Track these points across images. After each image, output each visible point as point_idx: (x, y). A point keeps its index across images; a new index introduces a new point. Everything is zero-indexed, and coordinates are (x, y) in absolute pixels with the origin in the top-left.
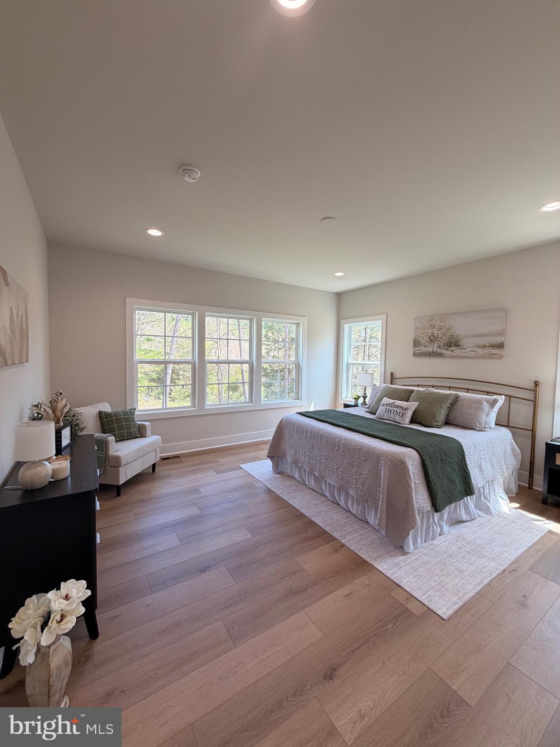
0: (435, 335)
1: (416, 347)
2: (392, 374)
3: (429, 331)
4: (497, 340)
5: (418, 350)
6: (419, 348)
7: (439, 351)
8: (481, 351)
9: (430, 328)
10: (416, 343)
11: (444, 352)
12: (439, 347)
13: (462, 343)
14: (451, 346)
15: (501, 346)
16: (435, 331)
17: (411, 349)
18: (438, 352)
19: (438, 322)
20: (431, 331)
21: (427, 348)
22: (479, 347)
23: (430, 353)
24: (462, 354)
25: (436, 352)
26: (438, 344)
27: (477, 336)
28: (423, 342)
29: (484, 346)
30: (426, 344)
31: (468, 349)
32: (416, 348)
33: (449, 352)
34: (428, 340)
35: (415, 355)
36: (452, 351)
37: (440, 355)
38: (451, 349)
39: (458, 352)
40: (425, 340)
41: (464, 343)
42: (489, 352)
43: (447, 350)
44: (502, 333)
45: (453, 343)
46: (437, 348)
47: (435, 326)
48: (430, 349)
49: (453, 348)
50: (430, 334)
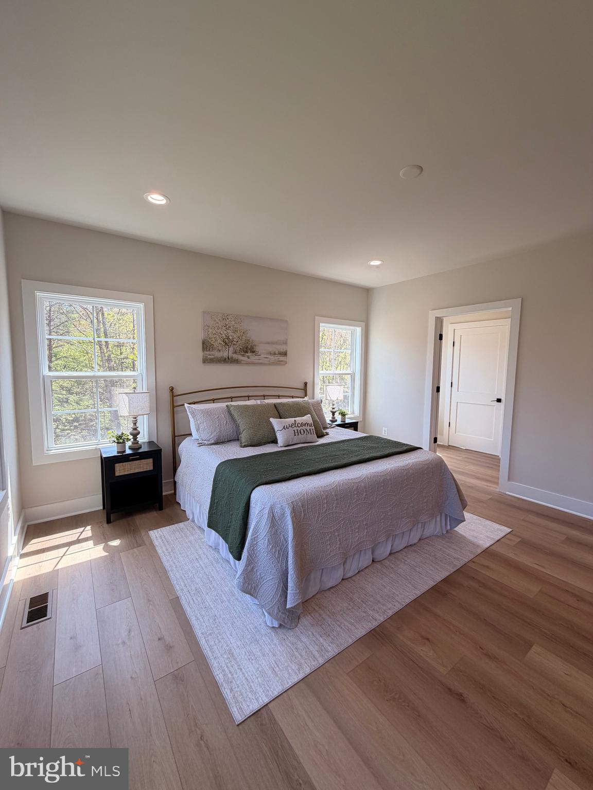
0: (231, 338)
1: (207, 351)
2: (172, 389)
3: (224, 333)
4: (282, 348)
5: (210, 355)
6: (211, 353)
7: (235, 356)
8: (272, 358)
9: (224, 328)
10: (206, 345)
11: (241, 358)
12: (235, 352)
13: (257, 349)
14: (247, 352)
15: (285, 354)
16: (230, 333)
17: (200, 354)
18: (234, 358)
19: (233, 322)
20: (225, 332)
21: (221, 353)
22: (271, 354)
23: (225, 359)
24: (257, 361)
25: (232, 358)
26: (234, 348)
27: (268, 343)
28: (216, 345)
29: (275, 354)
30: (220, 348)
31: (263, 356)
32: (206, 353)
33: (245, 359)
34: (223, 343)
35: (205, 361)
36: (248, 357)
37: (236, 361)
38: (247, 354)
39: (253, 358)
40: (218, 342)
41: (260, 349)
42: (279, 358)
43: (243, 356)
44: (285, 343)
45: (249, 349)
46: (233, 353)
47: (230, 327)
48: (225, 354)
49: (249, 354)
50: (224, 336)
